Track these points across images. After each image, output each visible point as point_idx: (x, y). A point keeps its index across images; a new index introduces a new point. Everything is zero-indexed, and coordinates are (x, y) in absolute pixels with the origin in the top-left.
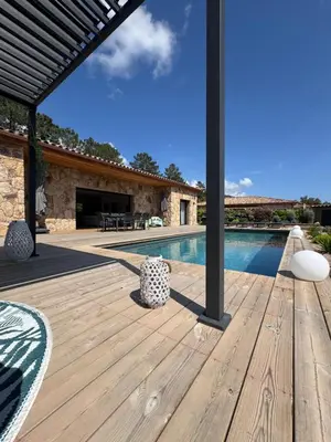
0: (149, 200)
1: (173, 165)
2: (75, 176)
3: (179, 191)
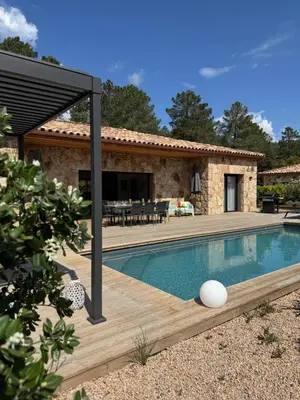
0: (176, 177)
1: (238, 105)
2: (77, 157)
3: (223, 162)
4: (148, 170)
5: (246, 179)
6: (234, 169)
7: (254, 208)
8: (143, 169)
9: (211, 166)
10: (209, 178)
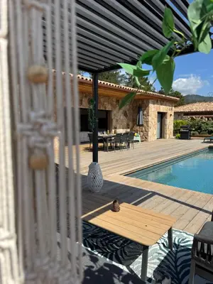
3: (157, 103)
4: (109, 108)
5: (168, 115)
6: (163, 108)
7: (172, 136)
8: (105, 108)
9: (151, 106)
10: (150, 114)
